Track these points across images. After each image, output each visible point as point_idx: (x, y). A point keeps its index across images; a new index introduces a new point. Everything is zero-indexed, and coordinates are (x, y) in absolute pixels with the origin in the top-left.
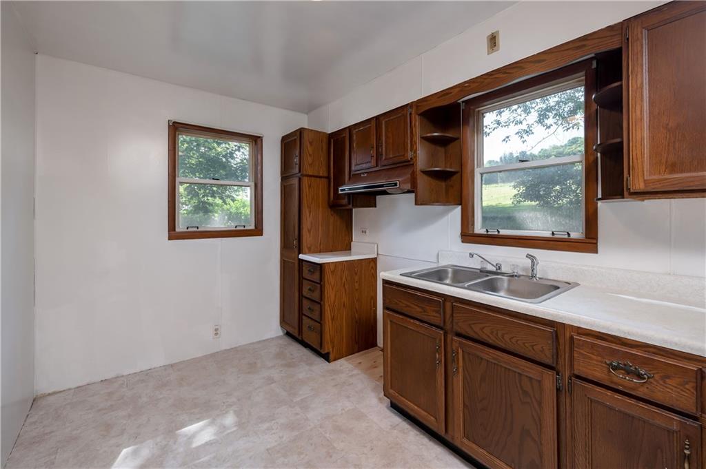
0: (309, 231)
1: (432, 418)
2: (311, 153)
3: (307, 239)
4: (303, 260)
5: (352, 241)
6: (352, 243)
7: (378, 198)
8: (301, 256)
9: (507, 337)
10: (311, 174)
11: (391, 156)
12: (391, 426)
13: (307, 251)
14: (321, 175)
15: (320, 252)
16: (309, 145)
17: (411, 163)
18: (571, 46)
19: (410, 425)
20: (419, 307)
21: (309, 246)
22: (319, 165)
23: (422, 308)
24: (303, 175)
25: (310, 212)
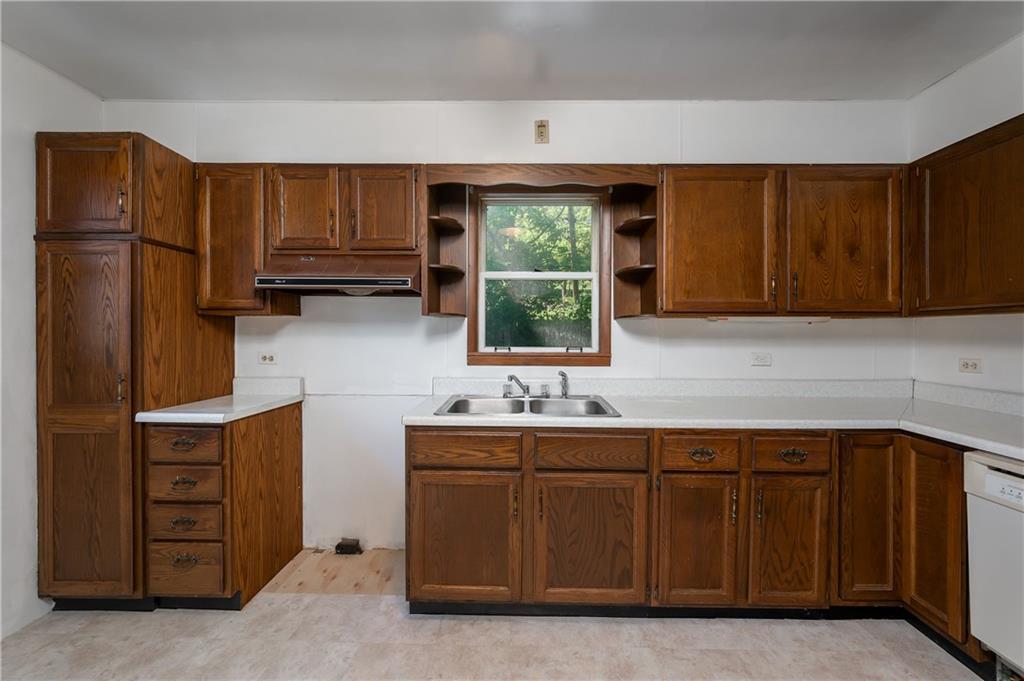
0: (157, 362)
1: (502, 588)
2: (159, 194)
3: (152, 377)
4: (144, 424)
5: (234, 377)
6: (235, 381)
7: (304, 300)
8: (141, 417)
9: (603, 456)
10: (158, 237)
11: (375, 236)
12: (434, 634)
13: (152, 405)
14: (179, 243)
15: (179, 404)
16: (155, 176)
17: (415, 253)
18: (619, 169)
19: (454, 619)
20: (481, 451)
21: (156, 393)
22: (175, 223)
23: (488, 452)
24: (144, 240)
25: (158, 321)
